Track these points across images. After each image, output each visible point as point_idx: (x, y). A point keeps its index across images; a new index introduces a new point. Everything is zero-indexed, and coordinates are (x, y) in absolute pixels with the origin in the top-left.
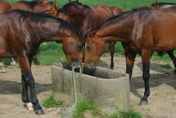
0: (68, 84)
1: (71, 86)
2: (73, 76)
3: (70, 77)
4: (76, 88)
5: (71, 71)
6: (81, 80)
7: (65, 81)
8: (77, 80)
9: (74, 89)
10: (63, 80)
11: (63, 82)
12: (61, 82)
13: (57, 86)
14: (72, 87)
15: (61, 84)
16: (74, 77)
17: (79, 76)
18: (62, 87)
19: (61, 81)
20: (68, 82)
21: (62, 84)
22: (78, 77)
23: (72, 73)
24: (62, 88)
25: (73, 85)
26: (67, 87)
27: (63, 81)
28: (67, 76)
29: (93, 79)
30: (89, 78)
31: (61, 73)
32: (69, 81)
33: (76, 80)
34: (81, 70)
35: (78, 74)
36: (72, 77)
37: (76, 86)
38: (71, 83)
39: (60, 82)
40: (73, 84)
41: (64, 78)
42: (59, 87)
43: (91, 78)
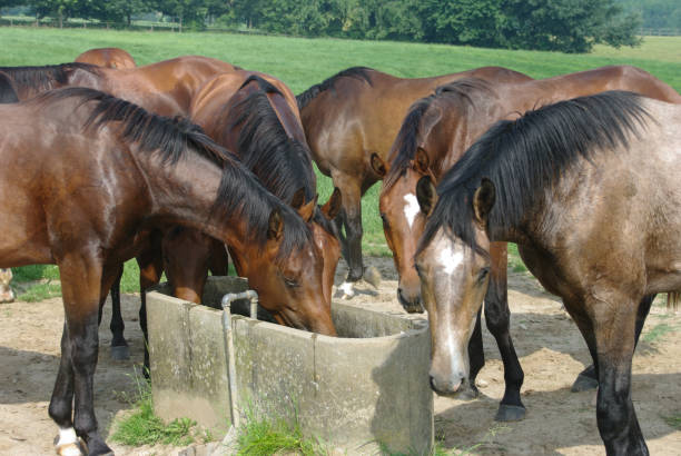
0: (209, 359)
1: (219, 364)
2: (225, 330)
3: (214, 334)
4: (238, 374)
5: (220, 313)
6: (254, 342)
7: (196, 349)
8: (242, 342)
9: (228, 375)
10: (188, 343)
11: (190, 353)
12: (182, 351)
13: (169, 366)
14: (224, 369)
15: (182, 360)
16: (230, 335)
17: (249, 330)
18: (185, 372)
19: (182, 347)
20: (207, 349)
21: (185, 358)
22: (244, 333)
23: (223, 318)
24: (186, 374)
25: (228, 362)
26: (204, 371)
27: (190, 349)
28: (202, 331)
29: (299, 338)
30: (286, 334)
31: (181, 319)
32: (213, 346)
33: (235, 343)
34: (253, 309)
35: (243, 321)
36: (222, 333)
37: (238, 366)
38: (218, 355)
39: (177, 350)
40: (224, 359)
41: (194, 337)
42: (176, 369)
43: (293, 337)
